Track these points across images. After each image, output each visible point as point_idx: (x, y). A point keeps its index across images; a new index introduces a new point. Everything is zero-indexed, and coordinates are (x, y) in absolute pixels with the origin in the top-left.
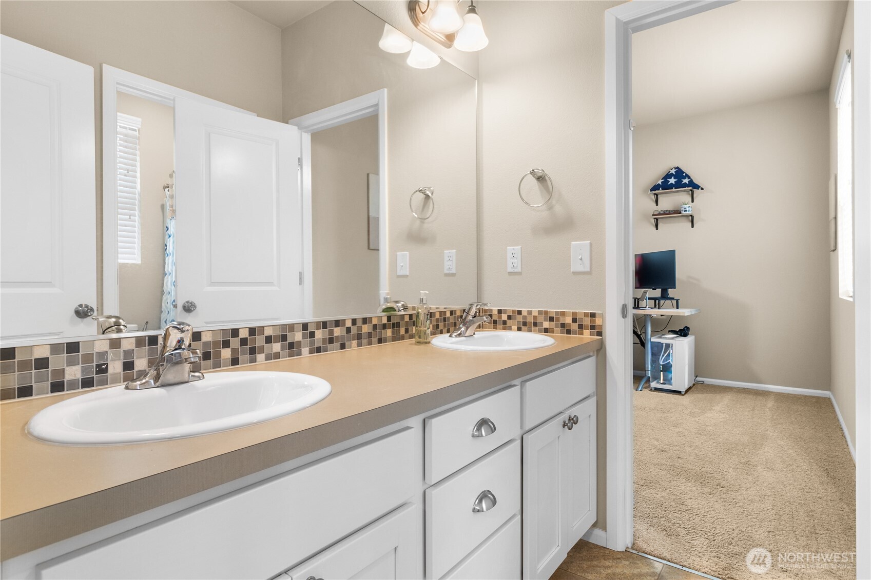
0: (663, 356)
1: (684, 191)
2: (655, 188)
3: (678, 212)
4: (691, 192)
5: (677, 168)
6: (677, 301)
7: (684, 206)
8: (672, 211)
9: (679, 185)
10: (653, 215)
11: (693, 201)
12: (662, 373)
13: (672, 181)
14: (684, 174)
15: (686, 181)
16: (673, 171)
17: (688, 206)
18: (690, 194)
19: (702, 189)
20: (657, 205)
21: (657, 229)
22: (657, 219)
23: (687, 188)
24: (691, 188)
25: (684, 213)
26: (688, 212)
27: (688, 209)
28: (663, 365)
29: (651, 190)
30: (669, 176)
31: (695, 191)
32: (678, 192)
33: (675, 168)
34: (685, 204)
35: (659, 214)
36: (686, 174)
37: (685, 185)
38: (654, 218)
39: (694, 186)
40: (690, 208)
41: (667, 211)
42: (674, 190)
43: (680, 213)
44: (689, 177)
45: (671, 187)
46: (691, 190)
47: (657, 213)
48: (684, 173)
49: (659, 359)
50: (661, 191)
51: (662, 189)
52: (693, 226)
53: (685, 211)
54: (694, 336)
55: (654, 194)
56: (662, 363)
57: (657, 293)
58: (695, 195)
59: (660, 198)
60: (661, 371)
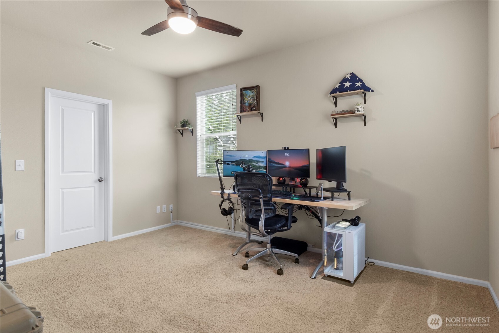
0: (336, 245)
1: (358, 94)
2: (334, 91)
3: (352, 112)
4: (363, 95)
5: (352, 73)
6: (349, 192)
7: (357, 106)
8: (347, 111)
9: (353, 88)
10: (332, 115)
11: (365, 103)
12: (335, 259)
13: (347, 84)
14: (358, 79)
15: (359, 84)
16: (348, 77)
17: (360, 106)
18: (362, 97)
19: (373, 91)
20: (336, 106)
21: (336, 127)
22: (336, 119)
23: (359, 91)
24: (362, 90)
25: (357, 113)
26: (360, 112)
27: (360, 109)
28: (336, 252)
29: (330, 94)
30: (345, 80)
31: (367, 93)
32: (352, 94)
33: (350, 74)
34: (358, 105)
35: (337, 114)
36: (359, 79)
37: (358, 88)
38: (333, 118)
39: (366, 89)
40: (362, 109)
41: (343, 111)
42: (349, 92)
43: (354, 113)
44: (362, 81)
45: (347, 89)
46: (363, 93)
47: (335, 113)
48: (358, 77)
49: (333, 247)
50: (338, 93)
51: (339, 92)
52: (365, 125)
53: (358, 111)
54: (365, 224)
55: (333, 97)
56: (335, 250)
57: (334, 184)
58: (367, 98)
59: (339, 101)
60: (335, 257)
